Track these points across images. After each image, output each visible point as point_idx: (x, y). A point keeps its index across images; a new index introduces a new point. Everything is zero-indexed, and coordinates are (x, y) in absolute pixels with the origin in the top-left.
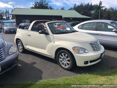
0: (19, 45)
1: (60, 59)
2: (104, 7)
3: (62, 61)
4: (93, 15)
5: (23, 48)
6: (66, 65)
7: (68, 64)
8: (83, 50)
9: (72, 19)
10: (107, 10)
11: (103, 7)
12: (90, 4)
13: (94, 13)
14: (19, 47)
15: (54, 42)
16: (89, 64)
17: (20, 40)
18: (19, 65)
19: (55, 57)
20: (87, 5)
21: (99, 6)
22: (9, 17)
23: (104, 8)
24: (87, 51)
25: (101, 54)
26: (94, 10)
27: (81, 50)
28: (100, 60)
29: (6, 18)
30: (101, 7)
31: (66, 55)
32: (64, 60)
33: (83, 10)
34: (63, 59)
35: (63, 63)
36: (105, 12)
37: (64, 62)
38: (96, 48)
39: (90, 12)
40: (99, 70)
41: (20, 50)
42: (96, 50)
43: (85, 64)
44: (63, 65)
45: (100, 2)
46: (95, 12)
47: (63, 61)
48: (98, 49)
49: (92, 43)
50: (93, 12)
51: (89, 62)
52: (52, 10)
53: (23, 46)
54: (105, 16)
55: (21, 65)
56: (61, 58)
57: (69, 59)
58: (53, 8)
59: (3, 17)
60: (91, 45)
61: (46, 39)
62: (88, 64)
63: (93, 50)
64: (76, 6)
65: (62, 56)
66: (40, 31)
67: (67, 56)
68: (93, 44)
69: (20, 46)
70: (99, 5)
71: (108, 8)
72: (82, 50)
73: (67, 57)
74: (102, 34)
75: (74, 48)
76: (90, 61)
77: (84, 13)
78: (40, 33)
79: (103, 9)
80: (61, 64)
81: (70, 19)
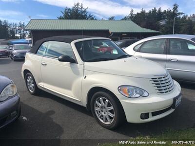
0: (28, 81)
1: (97, 109)
2: (182, 14)
3: (100, 112)
4: (163, 28)
5: (36, 86)
6: (106, 119)
7: (111, 118)
8: (138, 92)
9: (126, 35)
10: (187, 19)
11: (179, 13)
12: (157, 9)
13: (165, 24)
14: (28, 84)
15: (86, 77)
16: (151, 119)
17: (30, 72)
18: (24, 118)
19: (87, 105)
20: (153, 11)
21: (174, 12)
22: (24, 34)
23: (181, 16)
24: (145, 94)
25: (175, 99)
26: (164, 19)
27: (134, 92)
28: (172, 110)
29: (21, 37)
30: (176, 14)
31: (107, 101)
32: (104, 110)
33: (145, 20)
34: (102, 107)
35: (102, 116)
36: (183, 22)
37: (103, 113)
38: (165, 88)
39: (159, 23)
40: (170, 130)
41: (31, 91)
42: (164, 91)
43: (142, 118)
44: (102, 119)
45: (175, 5)
46: (167, 22)
47: (102, 111)
48: (168, 90)
49: (156, 78)
50: (162, 23)
51: (150, 115)
52: (92, 21)
53: (34, 83)
54: (183, 28)
55: (26, 119)
56: (98, 107)
57: (112, 108)
58: (94, 18)
59: (16, 35)
60: (154, 81)
61: (71, 71)
62: (148, 117)
63: (158, 91)
64: (134, 14)
65: (100, 102)
66: (60, 57)
67: (109, 103)
68: (158, 79)
69: (30, 82)
70: (172, 11)
71: (189, 16)
72: (136, 92)
73: (109, 105)
74: (177, 61)
75: (121, 88)
76: (152, 113)
77: (147, 24)
78: (60, 60)
79: (180, 18)
80: (98, 117)
81: (123, 35)
